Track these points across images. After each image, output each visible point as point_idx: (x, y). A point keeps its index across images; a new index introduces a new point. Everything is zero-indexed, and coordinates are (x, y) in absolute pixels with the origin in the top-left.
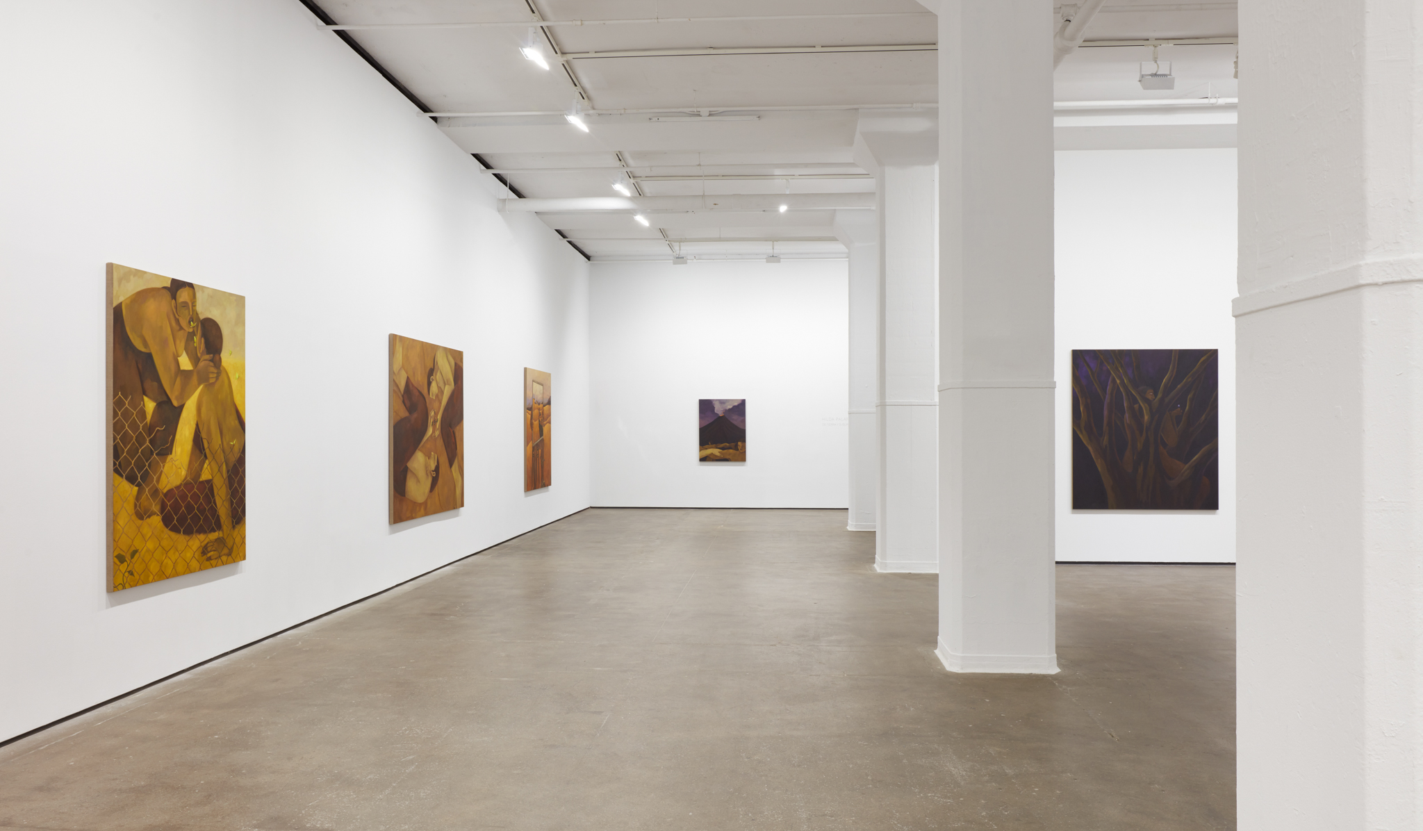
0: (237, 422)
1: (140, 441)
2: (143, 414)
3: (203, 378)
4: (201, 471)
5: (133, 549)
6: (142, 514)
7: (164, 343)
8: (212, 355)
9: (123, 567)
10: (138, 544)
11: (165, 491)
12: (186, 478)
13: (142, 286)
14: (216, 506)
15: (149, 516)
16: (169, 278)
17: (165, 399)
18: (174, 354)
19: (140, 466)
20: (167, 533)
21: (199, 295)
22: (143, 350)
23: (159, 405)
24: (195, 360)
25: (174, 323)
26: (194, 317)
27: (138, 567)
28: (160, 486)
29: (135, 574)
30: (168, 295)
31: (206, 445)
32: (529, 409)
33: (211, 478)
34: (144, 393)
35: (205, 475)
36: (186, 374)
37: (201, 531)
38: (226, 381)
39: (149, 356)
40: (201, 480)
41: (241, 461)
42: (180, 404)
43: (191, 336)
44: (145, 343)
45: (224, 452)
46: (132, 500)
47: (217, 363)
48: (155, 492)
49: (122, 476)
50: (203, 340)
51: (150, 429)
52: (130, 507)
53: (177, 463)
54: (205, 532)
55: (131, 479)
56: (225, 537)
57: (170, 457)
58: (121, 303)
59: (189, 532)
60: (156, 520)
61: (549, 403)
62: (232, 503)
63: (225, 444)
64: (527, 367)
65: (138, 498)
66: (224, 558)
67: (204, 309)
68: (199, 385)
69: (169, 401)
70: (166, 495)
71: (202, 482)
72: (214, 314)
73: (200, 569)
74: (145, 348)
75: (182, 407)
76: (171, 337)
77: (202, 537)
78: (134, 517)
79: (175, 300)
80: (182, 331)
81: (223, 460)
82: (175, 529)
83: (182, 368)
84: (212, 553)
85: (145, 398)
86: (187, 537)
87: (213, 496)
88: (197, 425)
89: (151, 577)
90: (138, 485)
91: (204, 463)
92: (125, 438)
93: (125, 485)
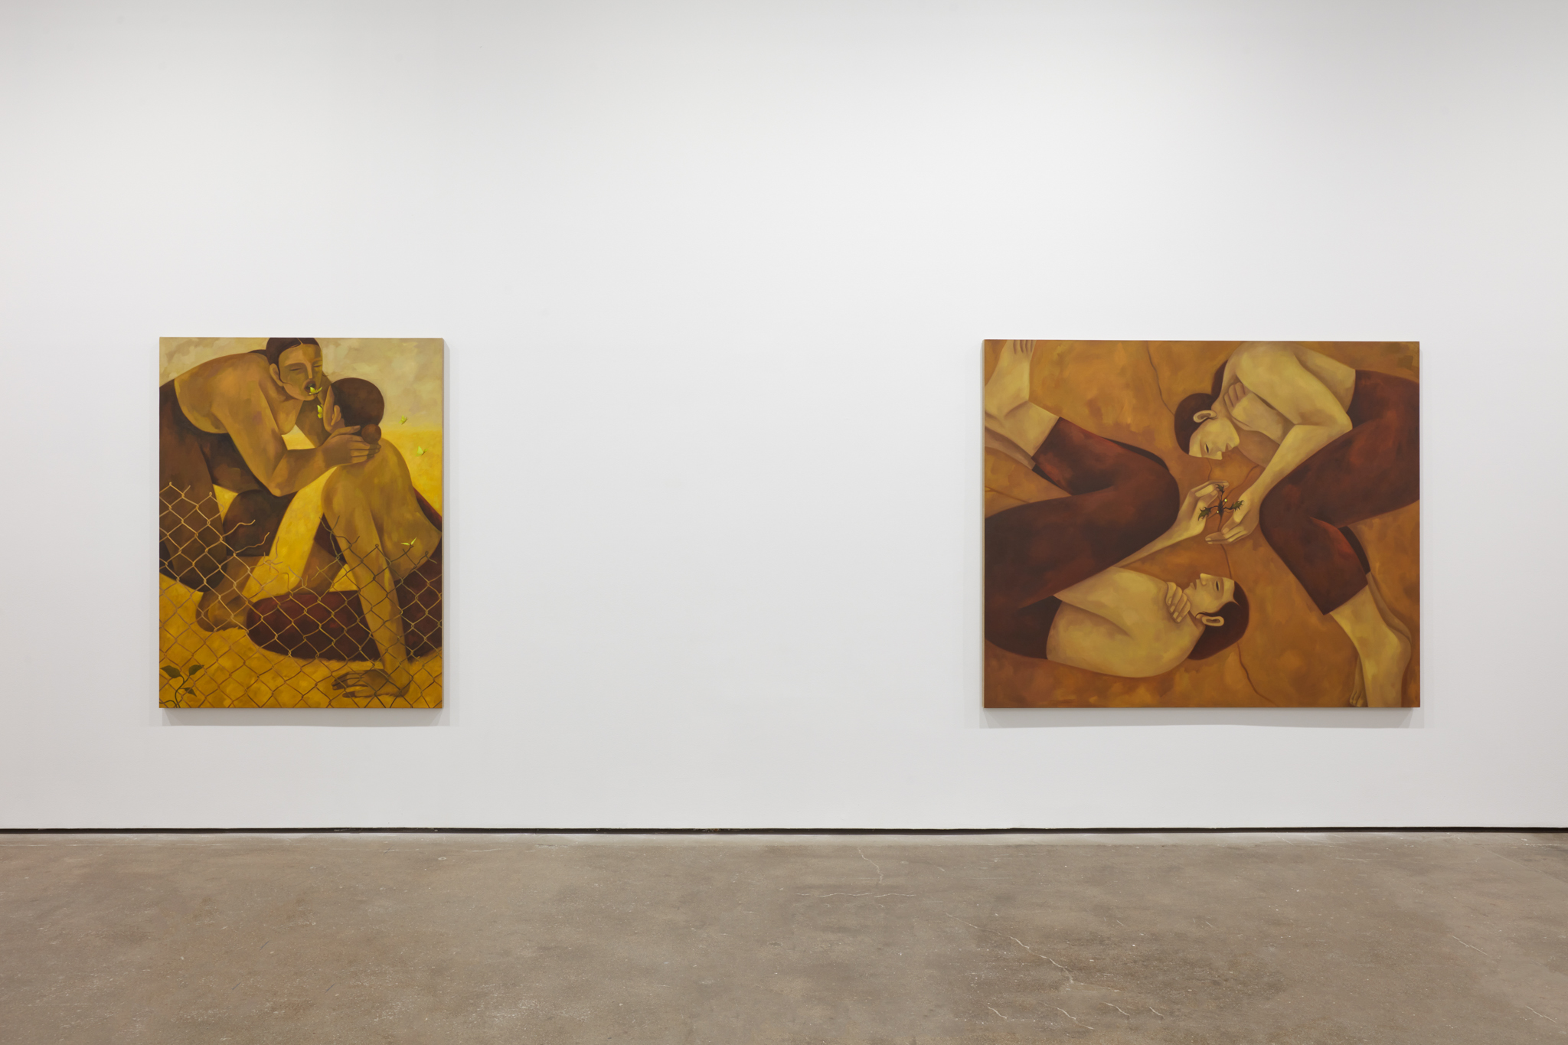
0: (419, 515)
1: (207, 536)
2: (213, 507)
3: (337, 457)
4: (333, 578)
5: (193, 663)
6: (208, 624)
7: (254, 420)
8: (358, 427)
9: (176, 683)
10: (201, 658)
11: (255, 600)
12: (299, 585)
13: (209, 355)
14: (367, 625)
15: (224, 628)
16: (266, 338)
17: (256, 487)
18: (273, 431)
19: (206, 567)
20: (258, 652)
21: (324, 352)
22: (212, 430)
23: (243, 496)
24: (320, 434)
25: (273, 393)
26: (318, 381)
27: (201, 682)
28: (245, 594)
29: (197, 693)
30: (263, 360)
31: (343, 544)
33: (354, 588)
34: (215, 481)
35: (343, 581)
36: (301, 457)
37: (330, 656)
38: (392, 460)
39: (225, 440)
40: (332, 590)
41: (433, 567)
42: (287, 491)
43: (310, 406)
44: (217, 422)
45: (386, 554)
46: (192, 608)
47: (373, 438)
48: (236, 601)
49: (174, 578)
50: (337, 409)
51: (226, 524)
52: (190, 616)
53: (279, 567)
54: (340, 658)
55: (191, 582)
56: (389, 671)
57: (264, 559)
58: (173, 381)
59: (305, 654)
60: (240, 636)
62: (406, 626)
63: (389, 545)
65: (202, 604)
66: (388, 700)
67: (334, 368)
68: (328, 467)
69: (263, 489)
70: (257, 605)
71: (336, 593)
72: (364, 371)
73: (330, 705)
74: (217, 428)
75: (288, 499)
76: (268, 412)
77: (335, 665)
78: (196, 627)
79: (277, 363)
80: (291, 402)
81: (385, 566)
82: (274, 648)
83: (290, 447)
84: (358, 688)
85: (216, 487)
86: (302, 662)
87: (360, 612)
88: (324, 519)
89: (227, 702)
90: (204, 590)
91: (339, 568)
92: (180, 535)
93: (180, 589)
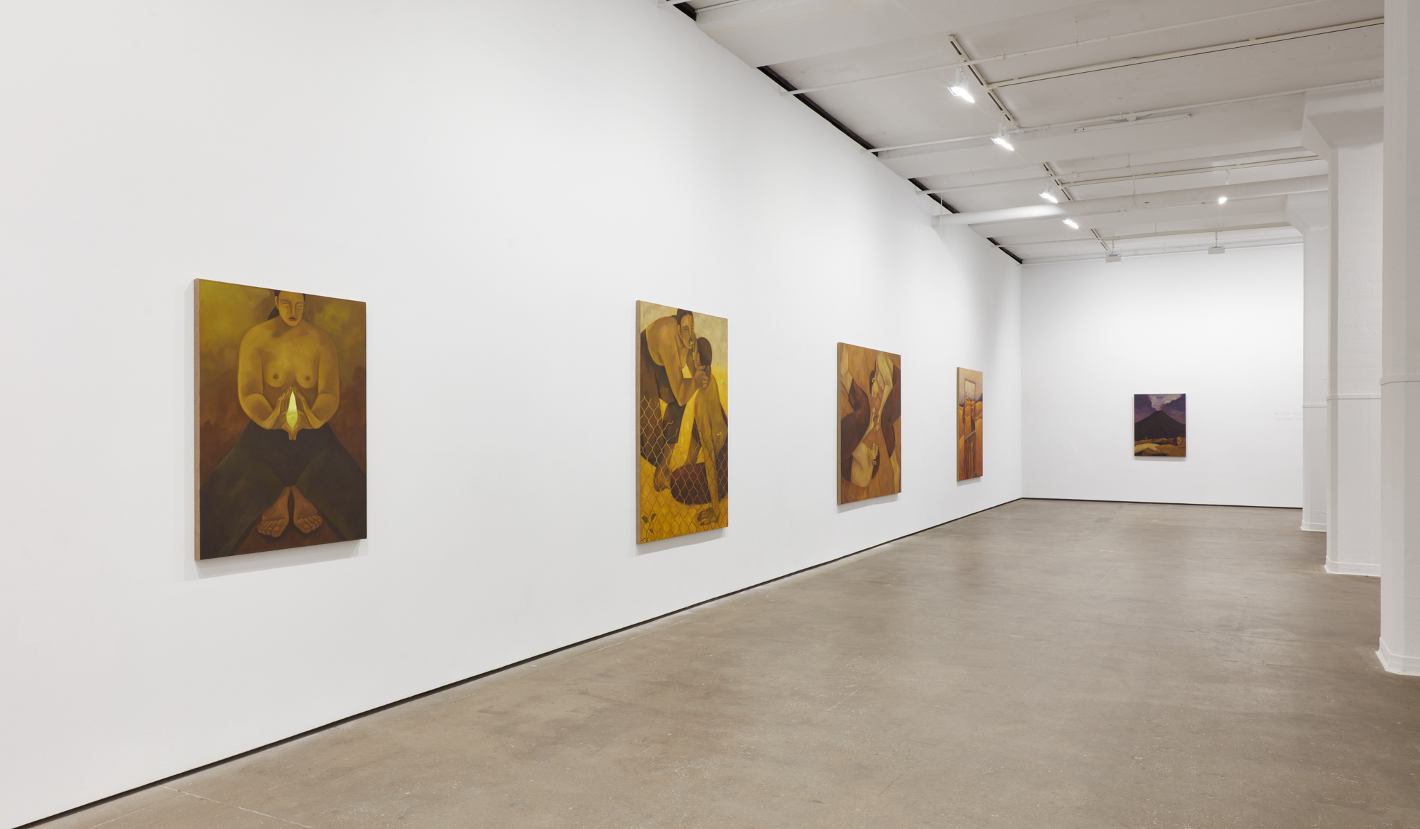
0: (722, 418)
1: (657, 432)
2: (659, 412)
3: (699, 385)
4: (697, 455)
5: (653, 513)
6: (658, 487)
7: (673, 359)
8: (704, 366)
9: (647, 526)
10: (656, 510)
11: (673, 470)
12: (687, 461)
14: (708, 484)
15: (663, 489)
16: (675, 309)
17: (673, 401)
18: (679, 366)
19: (657, 452)
20: (675, 503)
21: (696, 320)
22: (659, 364)
23: (670, 405)
24: (693, 370)
25: (679, 343)
26: (693, 337)
27: (656, 527)
28: (670, 467)
29: (654, 532)
30: (675, 322)
31: (701, 436)
32: (961, 405)
33: (704, 461)
34: (660, 397)
35: (700, 460)
36: (687, 381)
37: (697, 502)
38: (715, 386)
39: (663, 368)
40: (697, 462)
41: (725, 449)
42: (683, 404)
43: (691, 351)
44: (660, 359)
45: (713, 441)
46: (652, 476)
47: (708, 372)
48: (667, 471)
49: (646, 458)
50: (699, 355)
51: (664, 423)
52: (650, 482)
53: (681, 449)
54: (700, 503)
55: (652, 461)
56: (714, 508)
57: (676, 444)
58: (645, 330)
59: (689, 503)
60: (668, 492)
61: (981, 399)
62: (718, 482)
63: (714, 435)
64: (960, 367)
65: (656, 475)
66: (713, 524)
67: (700, 331)
68: (696, 389)
69: (676, 402)
70: (674, 473)
71: (698, 464)
72: (706, 334)
73: (697, 532)
74: (661, 362)
75: (684, 407)
76: (677, 353)
77: (698, 506)
78: (653, 489)
79: (680, 325)
80: (685, 349)
81: (712, 448)
82: (680, 500)
83: (684, 377)
84: (705, 519)
85: (660, 400)
86: (688, 506)
87: (706, 476)
88: (695, 420)
89: (664, 535)
90: (656, 466)
91: (699, 449)
92: (648, 431)
93: (648, 465)
